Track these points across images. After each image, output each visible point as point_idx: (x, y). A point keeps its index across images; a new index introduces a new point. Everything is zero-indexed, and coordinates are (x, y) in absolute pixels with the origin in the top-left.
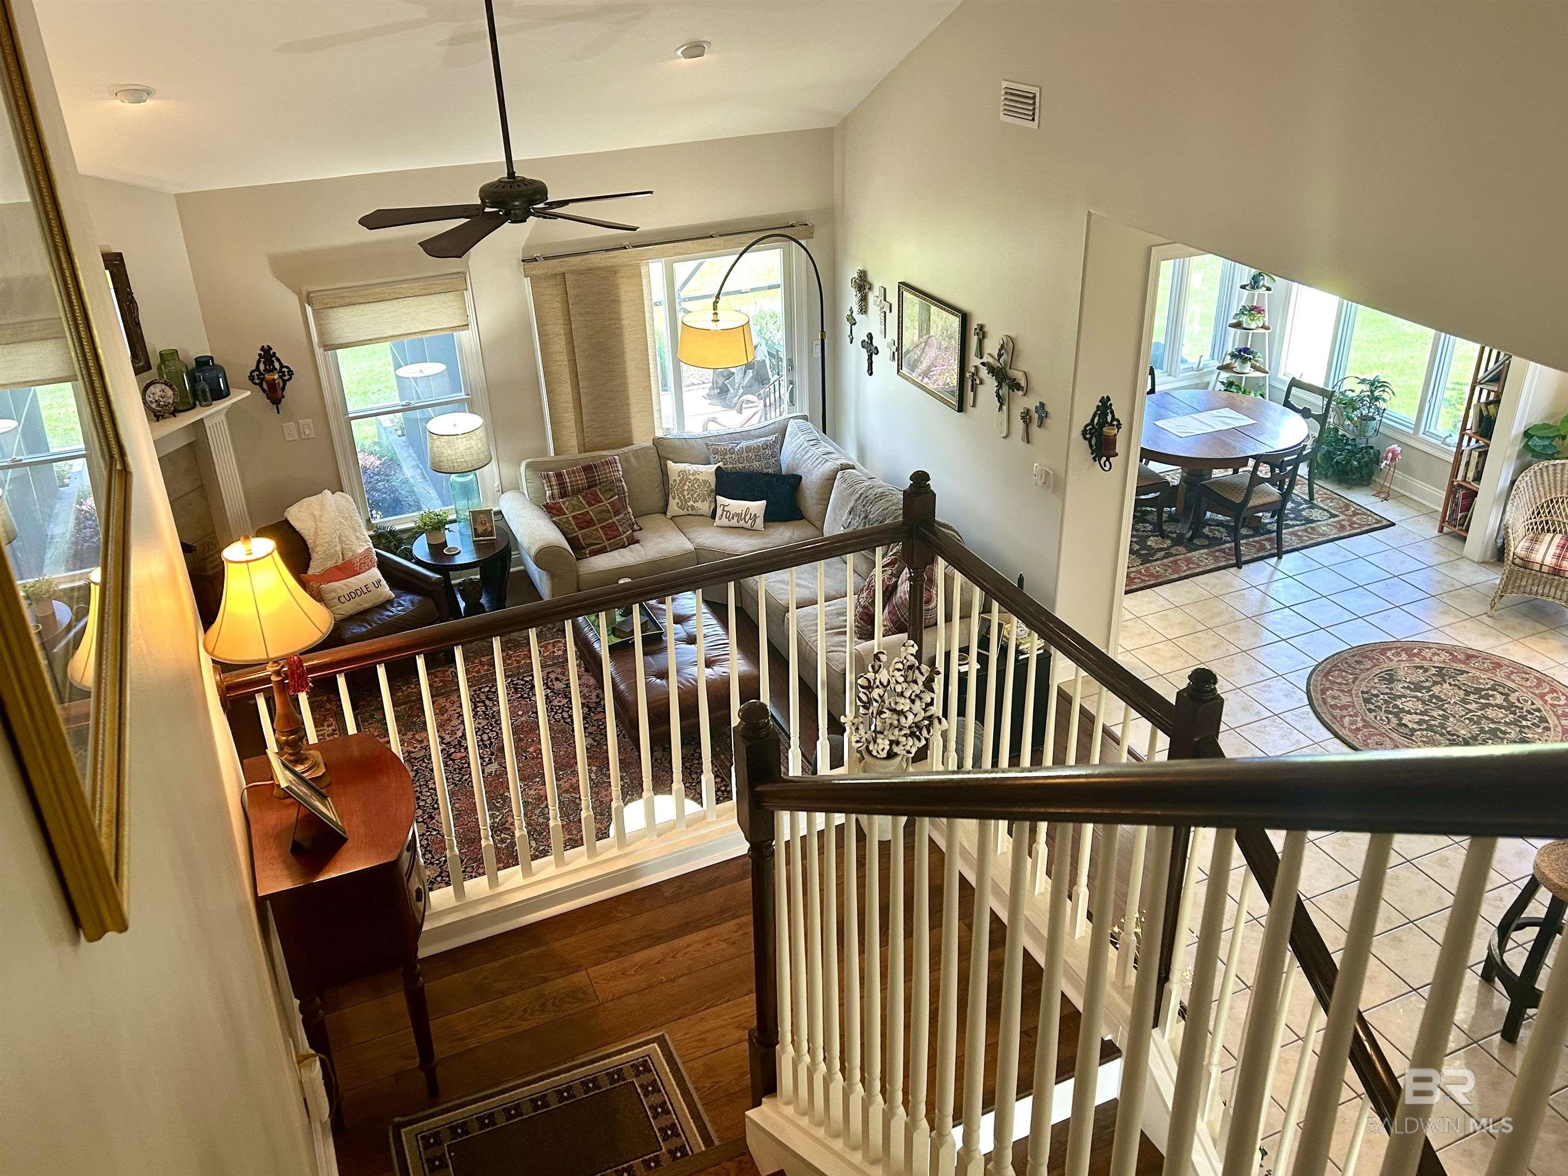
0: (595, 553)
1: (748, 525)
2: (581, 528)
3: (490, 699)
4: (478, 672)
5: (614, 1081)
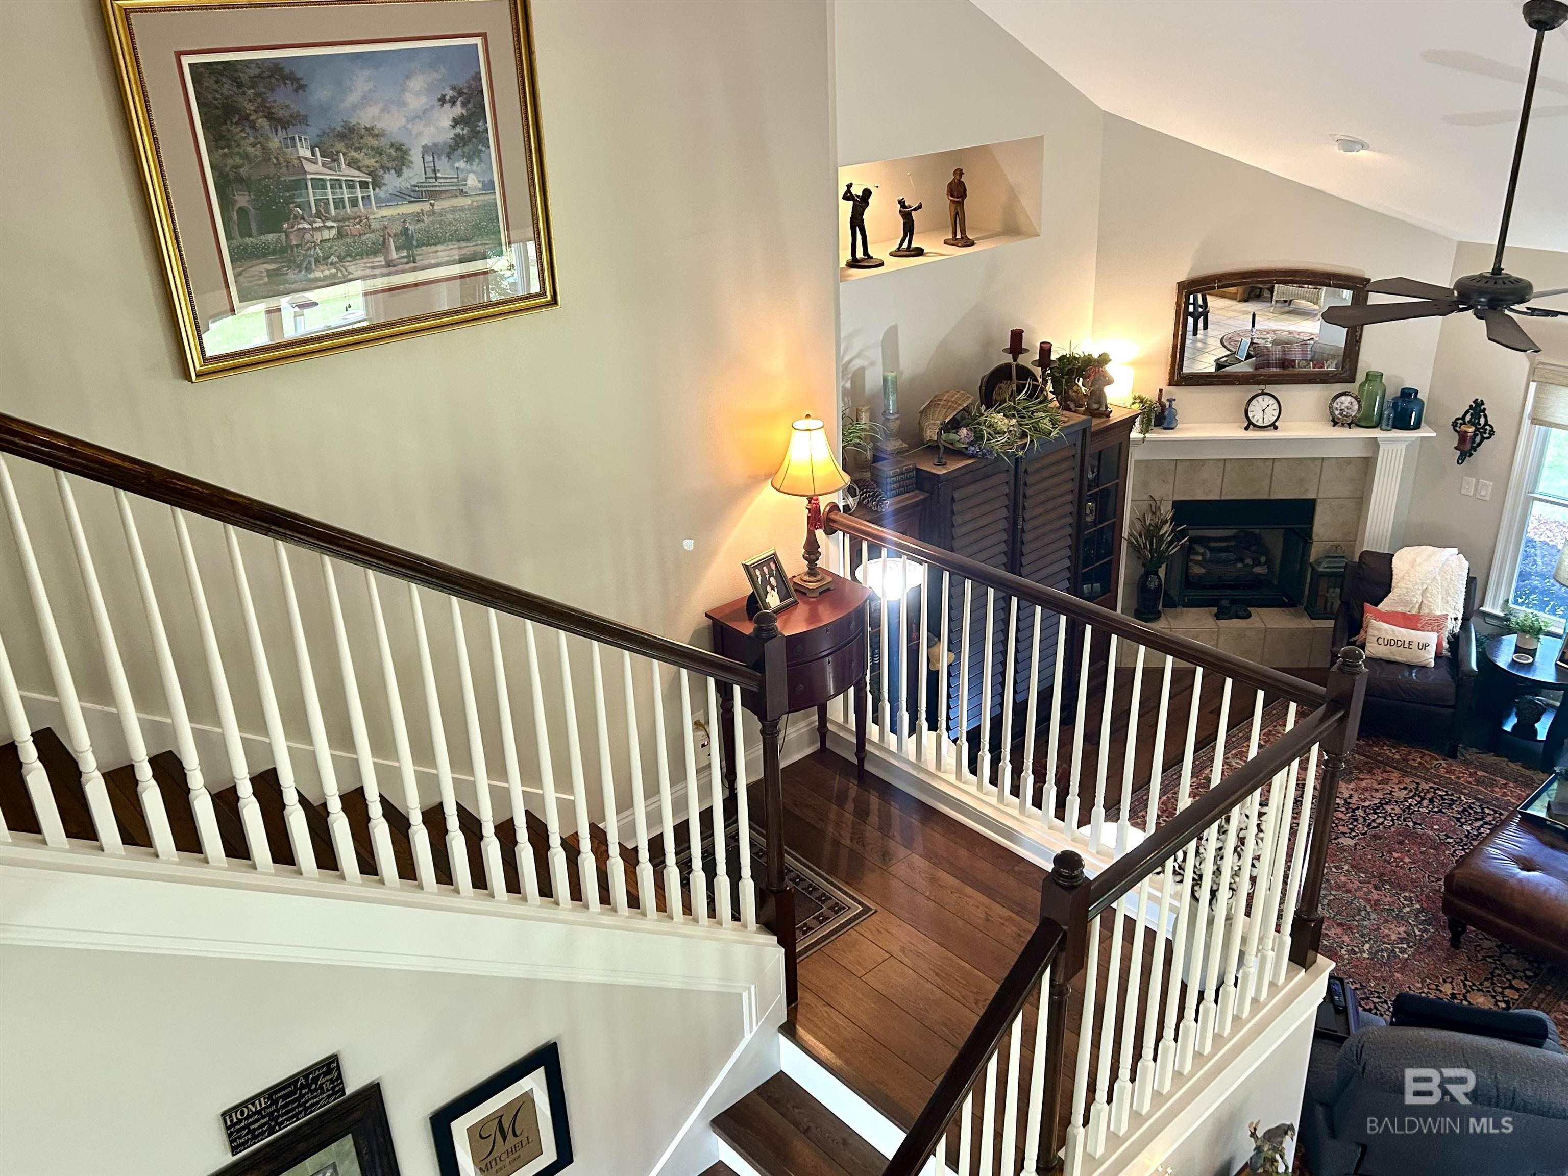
3: (1431, 801)
4: (1459, 778)
5: (819, 899)
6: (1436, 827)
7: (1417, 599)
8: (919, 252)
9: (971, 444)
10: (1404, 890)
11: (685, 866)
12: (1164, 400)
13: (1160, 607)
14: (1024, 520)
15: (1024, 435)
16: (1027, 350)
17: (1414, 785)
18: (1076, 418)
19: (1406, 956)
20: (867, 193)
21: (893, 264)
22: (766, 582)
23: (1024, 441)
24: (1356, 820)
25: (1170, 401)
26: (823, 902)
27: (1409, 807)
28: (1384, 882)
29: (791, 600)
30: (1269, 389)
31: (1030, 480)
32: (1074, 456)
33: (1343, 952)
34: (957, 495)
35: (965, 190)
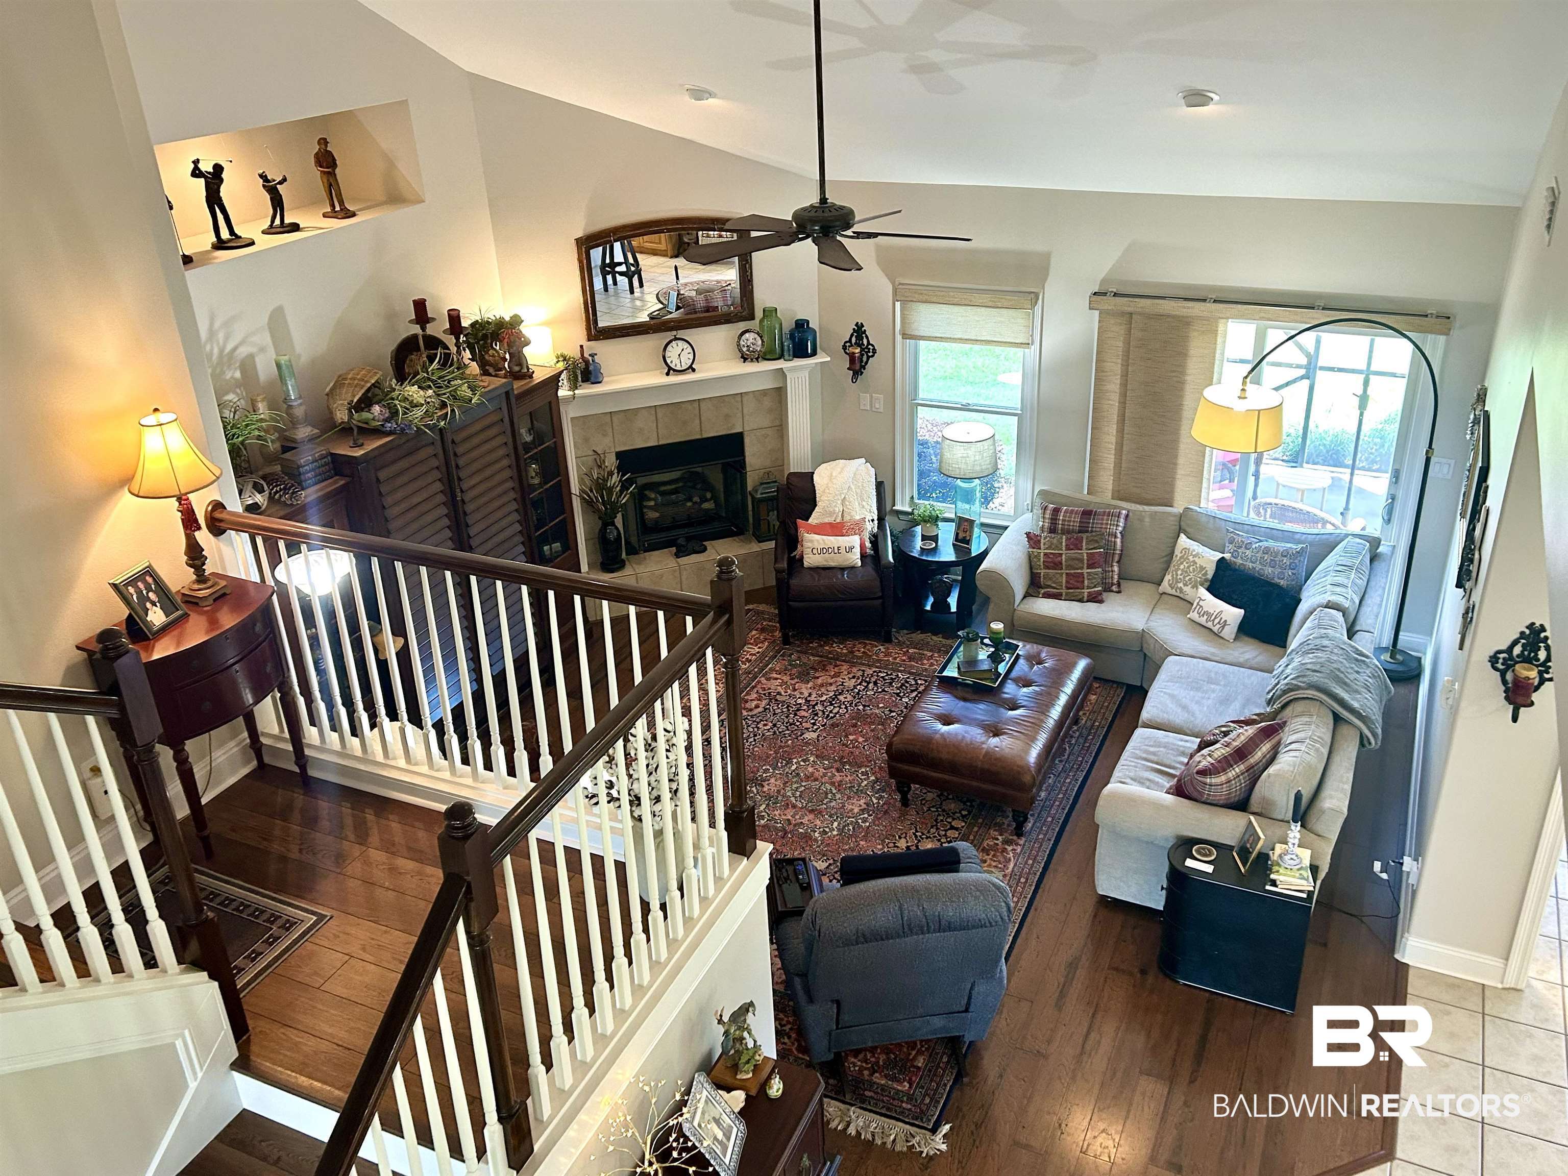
0: (1048, 596)
1: (1215, 629)
2: (1047, 567)
3: (875, 683)
4: (895, 658)
5: (268, 921)
6: (881, 705)
7: (839, 508)
8: (295, 228)
9: (387, 420)
10: (860, 767)
11: (106, 928)
12: (586, 355)
13: (624, 556)
14: (462, 491)
15: (444, 405)
16: (433, 319)
17: (860, 673)
18: (498, 382)
19: (867, 824)
20: (218, 169)
21: (265, 242)
22: (143, 599)
23: (445, 411)
24: (817, 715)
25: (592, 355)
26: (272, 923)
27: (858, 693)
28: (844, 764)
29: (179, 613)
30: (681, 334)
31: (460, 450)
32: (502, 420)
33: (817, 834)
34: (382, 475)
35: (334, 160)
